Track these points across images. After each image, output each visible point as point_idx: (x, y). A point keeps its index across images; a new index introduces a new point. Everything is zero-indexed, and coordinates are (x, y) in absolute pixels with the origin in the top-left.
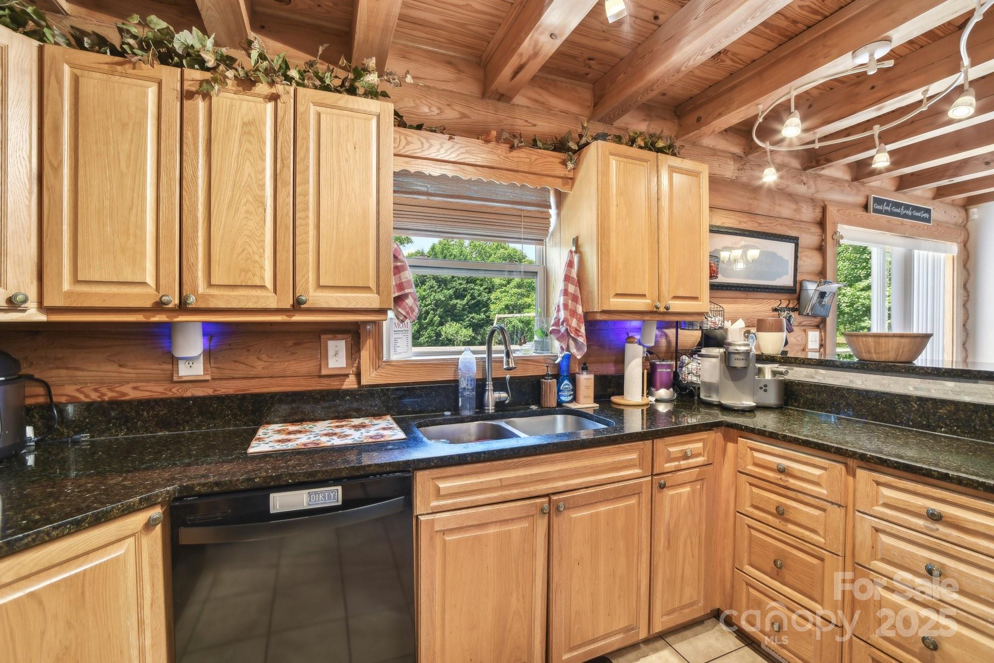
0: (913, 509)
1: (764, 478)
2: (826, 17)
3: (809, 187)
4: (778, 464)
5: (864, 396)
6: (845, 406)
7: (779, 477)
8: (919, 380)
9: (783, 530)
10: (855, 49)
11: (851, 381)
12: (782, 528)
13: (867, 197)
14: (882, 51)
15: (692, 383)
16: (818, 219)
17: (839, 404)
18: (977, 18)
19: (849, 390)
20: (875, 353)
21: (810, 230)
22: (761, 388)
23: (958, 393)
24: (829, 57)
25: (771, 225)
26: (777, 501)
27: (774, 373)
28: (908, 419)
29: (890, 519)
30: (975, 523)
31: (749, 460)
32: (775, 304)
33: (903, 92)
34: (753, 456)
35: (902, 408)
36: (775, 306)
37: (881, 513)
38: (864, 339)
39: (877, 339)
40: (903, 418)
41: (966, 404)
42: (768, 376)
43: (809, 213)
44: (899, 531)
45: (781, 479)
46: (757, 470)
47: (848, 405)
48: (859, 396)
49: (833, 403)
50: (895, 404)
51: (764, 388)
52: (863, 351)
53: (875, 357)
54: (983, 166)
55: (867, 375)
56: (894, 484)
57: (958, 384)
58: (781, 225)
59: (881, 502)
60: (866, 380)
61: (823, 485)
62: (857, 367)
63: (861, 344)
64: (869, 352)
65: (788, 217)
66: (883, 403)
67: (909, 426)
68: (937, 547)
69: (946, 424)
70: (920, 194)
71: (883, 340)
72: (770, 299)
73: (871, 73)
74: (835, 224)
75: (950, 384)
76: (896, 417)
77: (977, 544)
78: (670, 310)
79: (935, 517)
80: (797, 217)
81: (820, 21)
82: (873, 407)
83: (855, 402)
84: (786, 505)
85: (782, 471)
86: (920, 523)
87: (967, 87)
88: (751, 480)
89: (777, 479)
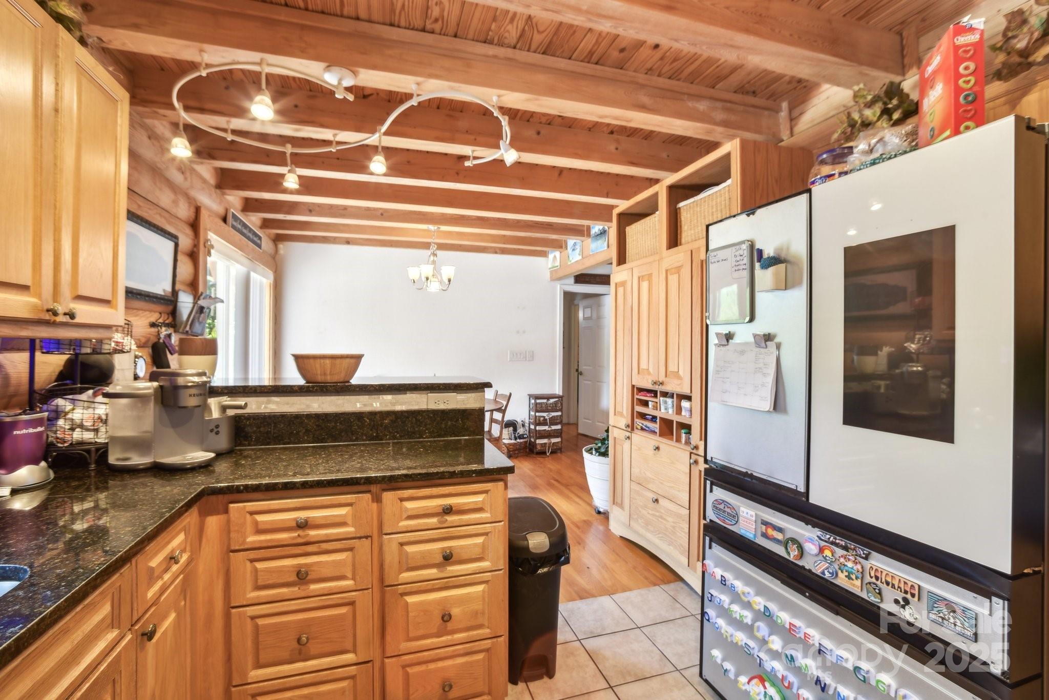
0: (430, 512)
1: (276, 544)
2: (307, 9)
3: (186, 179)
4: (295, 519)
5: (323, 420)
6: (304, 433)
7: (296, 534)
8: (367, 397)
9: (306, 595)
10: (331, 63)
11: (308, 406)
12: (303, 594)
13: (227, 210)
14: (349, 82)
15: (81, 443)
16: (191, 220)
17: (298, 433)
18: (414, 102)
19: (309, 416)
20: (330, 374)
21: (185, 230)
22: (212, 431)
23: (394, 404)
24: (303, 53)
25: (150, 212)
26: (293, 566)
27: (224, 409)
28: (362, 434)
29: (414, 529)
30: (469, 503)
31: (249, 528)
32: (154, 317)
33: (322, 126)
34: (256, 523)
35: (357, 425)
36: (153, 319)
37: (406, 527)
38: (322, 361)
39: (333, 361)
40: (358, 434)
41: (402, 412)
42: (216, 414)
43: (184, 211)
44: (420, 536)
45: (299, 536)
46: (263, 537)
47: (307, 431)
48: (318, 421)
49: (292, 433)
50: (351, 422)
51: (216, 430)
52: (319, 372)
53: (329, 378)
54: (308, 213)
55: (324, 397)
56: (415, 495)
57: (394, 396)
58: (160, 215)
59: (405, 516)
60: (323, 403)
61: (350, 522)
62: (316, 390)
63: (318, 366)
64: (325, 374)
65: (165, 208)
66: (341, 423)
67: (363, 440)
68: (447, 535)
69: (390, 432)
70: (253, 220)
71: (338, 361)
72: (145, 310)
73: (337, 96)
74: (206, 230)
75: (388, 397)
76: (353, 434)
77: (470, 519)
78: (77, 320)
79: (448, 510)
80: (173, 211)
81: (300, 8)
82: (333, 428)
83: (315, 427)
84: (306, 565)
85: (303, 525)
86: (434, 521)
87: (380, 149)
88: (253, 555)
89: (294, 538)
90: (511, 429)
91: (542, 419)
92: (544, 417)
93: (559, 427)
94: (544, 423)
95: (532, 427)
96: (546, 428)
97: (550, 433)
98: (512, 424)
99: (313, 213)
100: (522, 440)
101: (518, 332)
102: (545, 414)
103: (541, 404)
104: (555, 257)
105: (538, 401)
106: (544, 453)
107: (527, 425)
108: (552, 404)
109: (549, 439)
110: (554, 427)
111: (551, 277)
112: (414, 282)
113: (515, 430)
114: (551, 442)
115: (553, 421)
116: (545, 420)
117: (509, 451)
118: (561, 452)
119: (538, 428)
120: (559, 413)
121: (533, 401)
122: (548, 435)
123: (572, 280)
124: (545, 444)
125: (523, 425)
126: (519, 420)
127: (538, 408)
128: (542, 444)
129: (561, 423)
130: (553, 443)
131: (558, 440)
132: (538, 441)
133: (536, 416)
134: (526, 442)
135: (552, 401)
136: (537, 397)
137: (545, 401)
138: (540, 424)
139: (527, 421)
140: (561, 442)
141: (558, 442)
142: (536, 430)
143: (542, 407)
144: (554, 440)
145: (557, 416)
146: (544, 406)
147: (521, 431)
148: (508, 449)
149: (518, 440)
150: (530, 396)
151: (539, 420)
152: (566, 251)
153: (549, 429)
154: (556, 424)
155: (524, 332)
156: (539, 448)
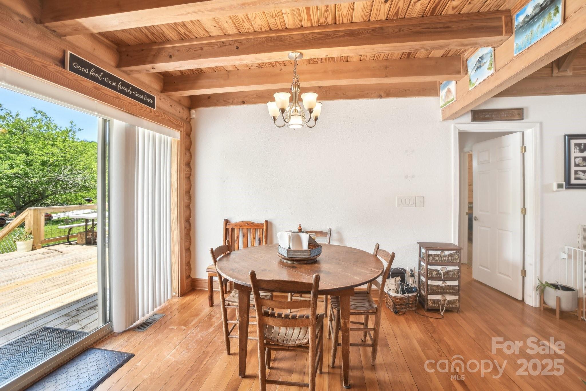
13: (64, 52)
90: (399, 278)
91: (435, 273)
92: (438, 271)
93: (456, 283)
94: (438, 277)
95: (423, 279)
96: (440, 283)
97: (444, 290)
98: (400, 274)
99: (173, 58)
100: (410, 295)
101: (406, 177)
102: (439, 268)
103: (434, 255)
104: (449, 91)
105: (431, 252)
106: (437, 311)
107: (416, 274)
108: (448, 256)
109: (444, 296)
110: (449, 283)
111: (443, 117)
112: (275, 119)
113: (403, 280)
114: (446, 300)
115: (448, 277)
116: (439, 274)
117: (395, 305)
118: (458, 312)
119: (430, 282)
120: (457, 268)
121: (424, 251)
122: (443, 291)
123: (468, 118)
124: (439, 301)
125: (412, 275)
126: (408, 269)
127: (429, 260)
128: (434, 301)
129: (458, 279)
130: (448, 301)
131: (455, 298)
132: (430, 297)
133: (427, 269)
134: (416, 296)
135: (447, 253)
136: (429, 247)
137: (438, 253)
138: (432, 278)
139: (417, 270)
140: (459, 300)
141: (454, 301)
142: (428, 285)
143: (434, 259)
144: (449, 298)
145: (454, 271)
146: (437, 258)
147: (410, 282)
148: (394, 303)
149: (406, 295)
150: (421, 245)
151: (432, 274)
152: (466, 77)
153: (444, 285)
154: (454, 280)
155: (413, 177)
156: (431, 304)
